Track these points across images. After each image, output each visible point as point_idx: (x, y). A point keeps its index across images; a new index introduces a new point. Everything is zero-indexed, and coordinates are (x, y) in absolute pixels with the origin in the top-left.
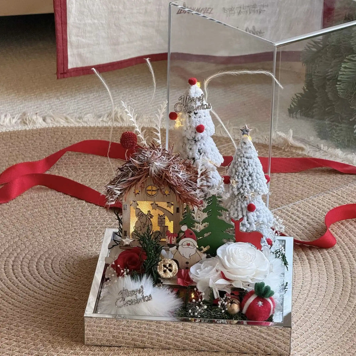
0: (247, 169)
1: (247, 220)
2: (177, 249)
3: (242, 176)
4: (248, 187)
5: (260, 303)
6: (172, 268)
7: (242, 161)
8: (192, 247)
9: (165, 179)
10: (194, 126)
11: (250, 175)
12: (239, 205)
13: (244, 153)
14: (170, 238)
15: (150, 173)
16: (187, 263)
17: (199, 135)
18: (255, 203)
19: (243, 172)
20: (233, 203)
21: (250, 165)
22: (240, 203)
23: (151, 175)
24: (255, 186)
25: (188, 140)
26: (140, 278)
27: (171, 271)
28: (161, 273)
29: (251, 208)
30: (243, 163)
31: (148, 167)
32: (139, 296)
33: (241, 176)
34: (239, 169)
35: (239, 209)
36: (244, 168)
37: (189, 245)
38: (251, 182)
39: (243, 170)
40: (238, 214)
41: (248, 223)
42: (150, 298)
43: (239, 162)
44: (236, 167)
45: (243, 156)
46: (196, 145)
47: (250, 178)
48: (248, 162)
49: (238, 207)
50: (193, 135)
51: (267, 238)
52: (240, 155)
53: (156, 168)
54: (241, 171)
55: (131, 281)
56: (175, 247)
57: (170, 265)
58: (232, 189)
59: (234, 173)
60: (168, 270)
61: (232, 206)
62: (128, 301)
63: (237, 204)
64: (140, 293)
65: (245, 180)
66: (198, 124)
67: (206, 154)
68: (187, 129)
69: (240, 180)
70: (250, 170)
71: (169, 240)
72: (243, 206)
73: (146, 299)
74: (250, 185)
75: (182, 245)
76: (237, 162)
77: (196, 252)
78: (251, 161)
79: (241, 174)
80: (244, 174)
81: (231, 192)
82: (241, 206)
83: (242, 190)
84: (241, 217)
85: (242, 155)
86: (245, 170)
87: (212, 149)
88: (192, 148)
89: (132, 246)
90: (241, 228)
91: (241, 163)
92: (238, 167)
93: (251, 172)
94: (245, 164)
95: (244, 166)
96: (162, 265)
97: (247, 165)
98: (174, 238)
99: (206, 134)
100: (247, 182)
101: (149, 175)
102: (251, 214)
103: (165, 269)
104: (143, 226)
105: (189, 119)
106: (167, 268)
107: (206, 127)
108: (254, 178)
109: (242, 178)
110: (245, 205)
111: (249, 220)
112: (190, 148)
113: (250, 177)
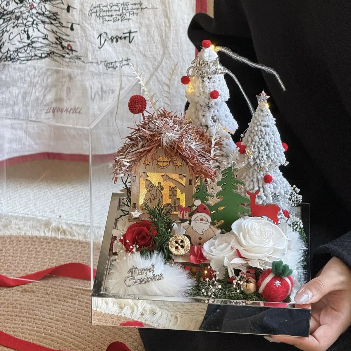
0: (264, 138)
1: (264, 192)
2: (190, 224)
3: (259, 146)
4: (265, 157)
5: (278, 283)
6: (184, 244)
7: (259, 130)
8: (206, 223)
9: (177, 151)
10: (208, 91)
11: (267, 144)
12: (255, 176)
13: (261, 121)
14: (182, 213)
15: (161, 144)
16: (200, 238)
17: (213, 101)
18: (271, 174)
19: (260, 142)
20: (248, 174)
21: (268, 134)
22: (255, 173)
23: (162, 146)
24: (272, 156)
25: (201, 106)
26: (150, 255)
27: (183, 247)
28: (173, 250)
29: (268, 179)
30: (260, 132)
31: (160, 138)
32: (150, 275)
33: (257, 146)
34: (255, 138)
35: (255, 180)
36: (260, 137)
37: (202, 220)
38: (268, 152)
39: (260, 139)
40: (253, 185)
41: (264, 195)
42: (161, 277)
43: (255, 130)
44: (252, 135)
45: (260, 125)
46: (210, 111)
47: (267, 148)
48: (265, 131)
49: (254, 178)
50: (207, 101)
51: (284, 209)
52: (256, 123)
53: (167, 139)
54: (258, 140)
55: (141, 258)
56: (188, 222)
57: (182, 241)
58: (248, 159)
59: (250, 142)
60: (180, 247)
61: (247, 177)
62: (138, 280)
63: (253, 175)
64: (150, 271)
65: (262, 150)
66: (212, 90)
67: (220, 121)
68: (200, 95)
69: (257, 150)
70: (268, 139)
71: (181, 215)
72: (259, 177)
73: (158, 277)
74: (267, 155)
75: (195, 220)
76: (253, 131)
77: (210, 227)
78: (268, 130)
79: (257, 144)
80: (260, 143)
81: (246, 162)
82: (257, 177)
83: (258, 161)
84: (256, 189)
85: (258, 124)
86: (262, 139)
87: (226, 116)
88: (205, 115)
89: (141, 219)
90: (257, 200)
91: (257, 132)
92: (254, 136)
93: (268, 141)
94: (262, 133)
95: (261, 135)
96: (174, 240)
97: (264, 134)
98: (186, 213)
99: (220, 100)
100: (264, 152)
101: (160, 146)
102: (267, 186)
103: (177, 245)
104: (153, 198)
105: (202, 84)
106: (179, 244)
107: (220, 93)
108: (272, 147)
109: (258, 147)
110: (261, 176)
111: (265, 192)
112: (203, 114)
113: (267, 146)
